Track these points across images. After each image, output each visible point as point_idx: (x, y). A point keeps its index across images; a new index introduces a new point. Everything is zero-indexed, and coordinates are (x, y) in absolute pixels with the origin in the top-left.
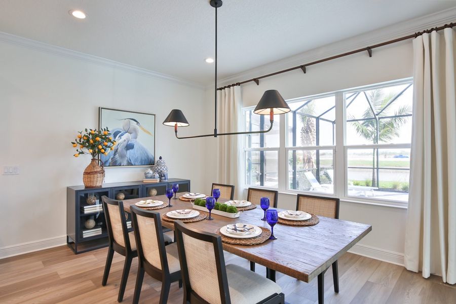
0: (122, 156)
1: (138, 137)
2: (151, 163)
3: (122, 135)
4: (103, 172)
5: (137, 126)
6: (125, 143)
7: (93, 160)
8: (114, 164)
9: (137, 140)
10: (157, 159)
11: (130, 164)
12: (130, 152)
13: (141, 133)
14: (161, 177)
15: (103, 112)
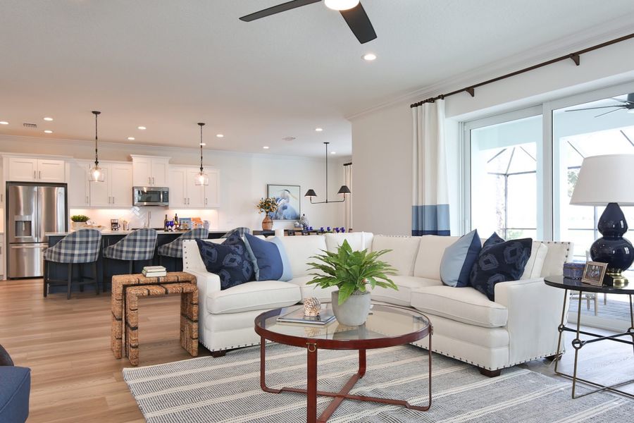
0: (281, 214)
1: (290, 201)
2: (298, 218)
3: (280, 201)
4: (272, 222)
5: (289, 195)
6: (282, 206)
7: (267, 215)
8: (276, 218)
9: (289, 203)
10: (302, 215)
11: (285, 219)
12: (285, 211)
13: (291, 198)
14: (304, 227)
15: (270, 187)
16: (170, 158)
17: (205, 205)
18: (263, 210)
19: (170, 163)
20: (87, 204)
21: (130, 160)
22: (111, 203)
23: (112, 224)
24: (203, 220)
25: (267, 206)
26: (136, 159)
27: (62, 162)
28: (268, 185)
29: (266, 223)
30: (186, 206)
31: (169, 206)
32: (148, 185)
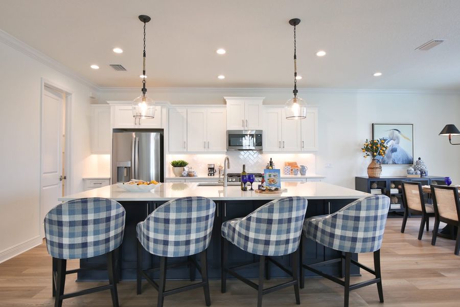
0: (389, 157)
1: (400, 143)
2: (410, 163)
3: (388, 142)
4: (380, 168)
5: (399, 135)
6: (391, 148)
7: (374, 160)
8: (384, 163)
9: (399, 145)
11: (394, 163)
12: (394, 154)
13: (402, 140)
14: (422, 173)
15: (375, 126)
16: (264, 98)
17: (302, 148)
18: (369, 153)
19: (264, 103)
20: (185, 149)
21: (225, 103)
22: (207, 148)
23: (209, 168)
24: (299, 165)
25: (374, 148)
26: (230, 101)
28: (373, 124)
29: (373, 168)
30: (281, 150)
31: (263, 150)
32: (242, 129)
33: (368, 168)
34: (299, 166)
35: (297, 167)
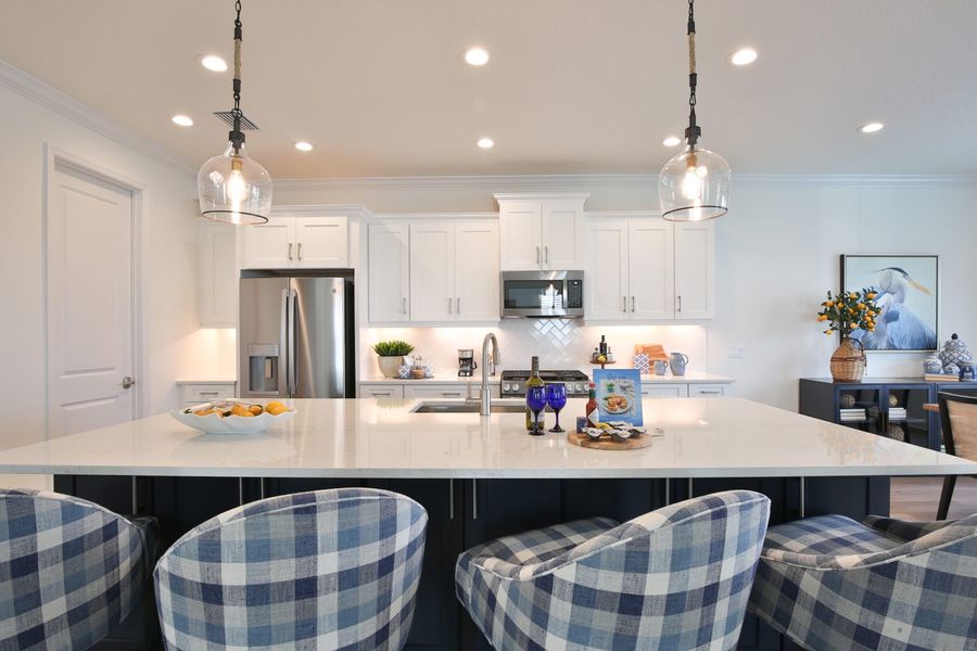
0: (880, 334)
1: (906, 301)
2: (930, 346)
3: (880, 296)
4: (863, 358)
5: (903, 281)
6: (884, 310)
8: (870, 346)
9: (904, 304)
10: (945, 338)
11: (891, 347)
12: (893, 325)
13: (910, 290)
15: (848, 261)
16: (588, 195)
17: (676, 312)
19: (587, 208)
20: (404, 316)
21: (497, 208)
22: (454, 312)
23: (460, 359)
24: (668, 352)
26: (507, 204)
27: (341, 221)
28: (842, 257)
29: (846, 360)
30: (626, 316)
31: (586, 318)
32: (535, 267)
33: (833, 360)
34: (669, 355)
35: (664, 355)
